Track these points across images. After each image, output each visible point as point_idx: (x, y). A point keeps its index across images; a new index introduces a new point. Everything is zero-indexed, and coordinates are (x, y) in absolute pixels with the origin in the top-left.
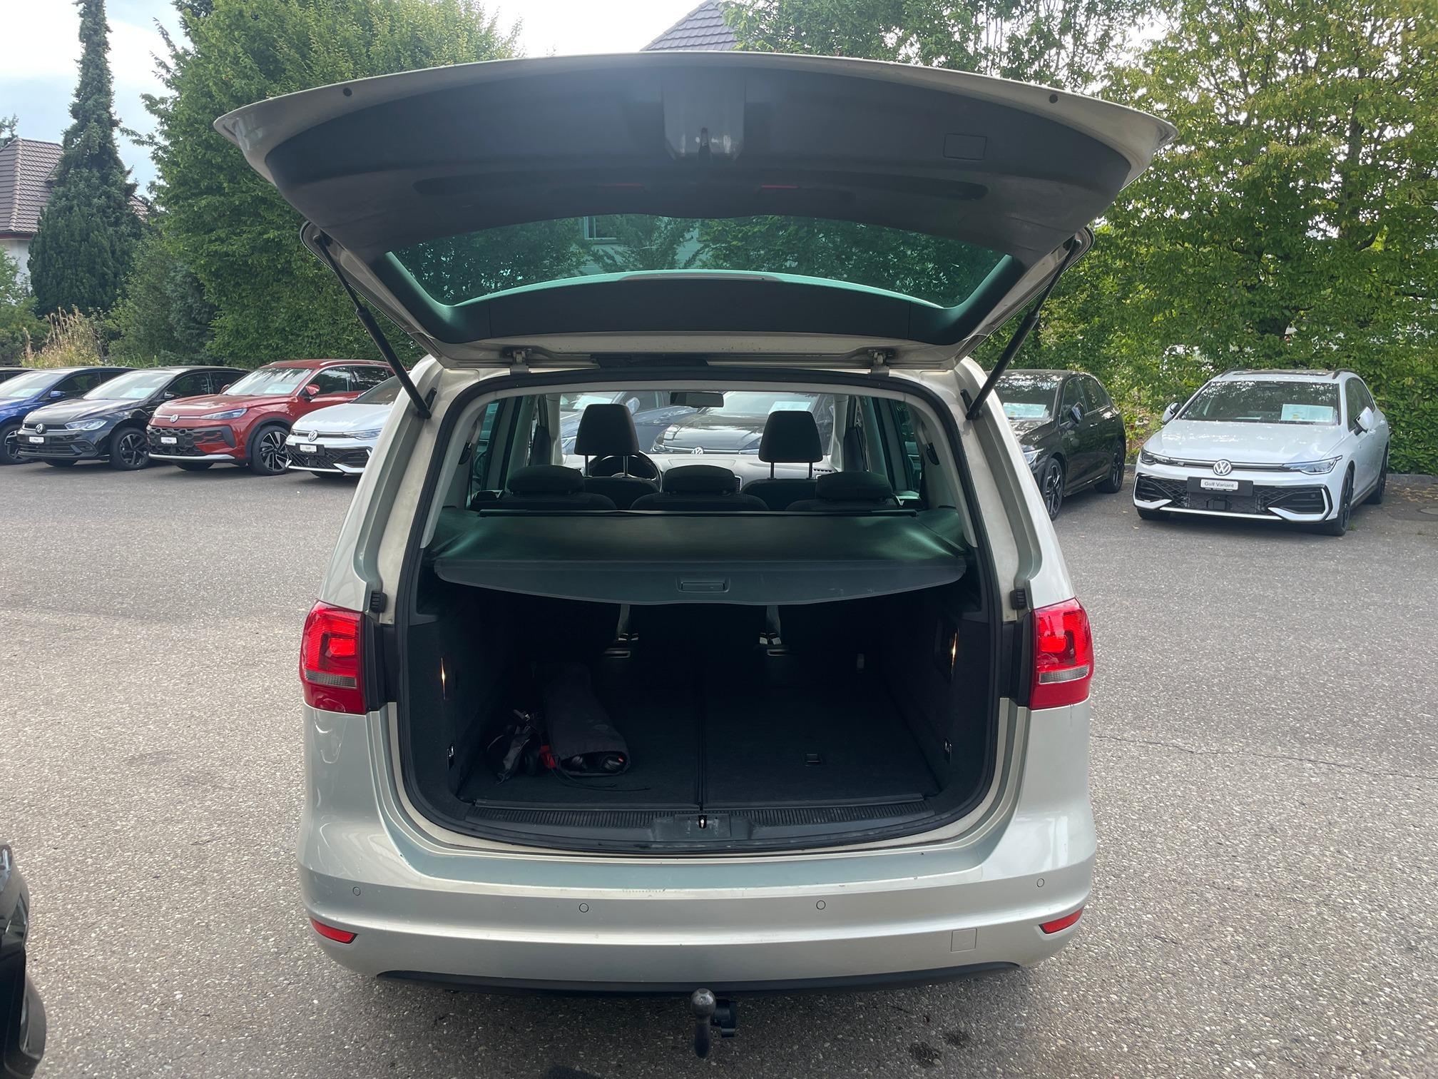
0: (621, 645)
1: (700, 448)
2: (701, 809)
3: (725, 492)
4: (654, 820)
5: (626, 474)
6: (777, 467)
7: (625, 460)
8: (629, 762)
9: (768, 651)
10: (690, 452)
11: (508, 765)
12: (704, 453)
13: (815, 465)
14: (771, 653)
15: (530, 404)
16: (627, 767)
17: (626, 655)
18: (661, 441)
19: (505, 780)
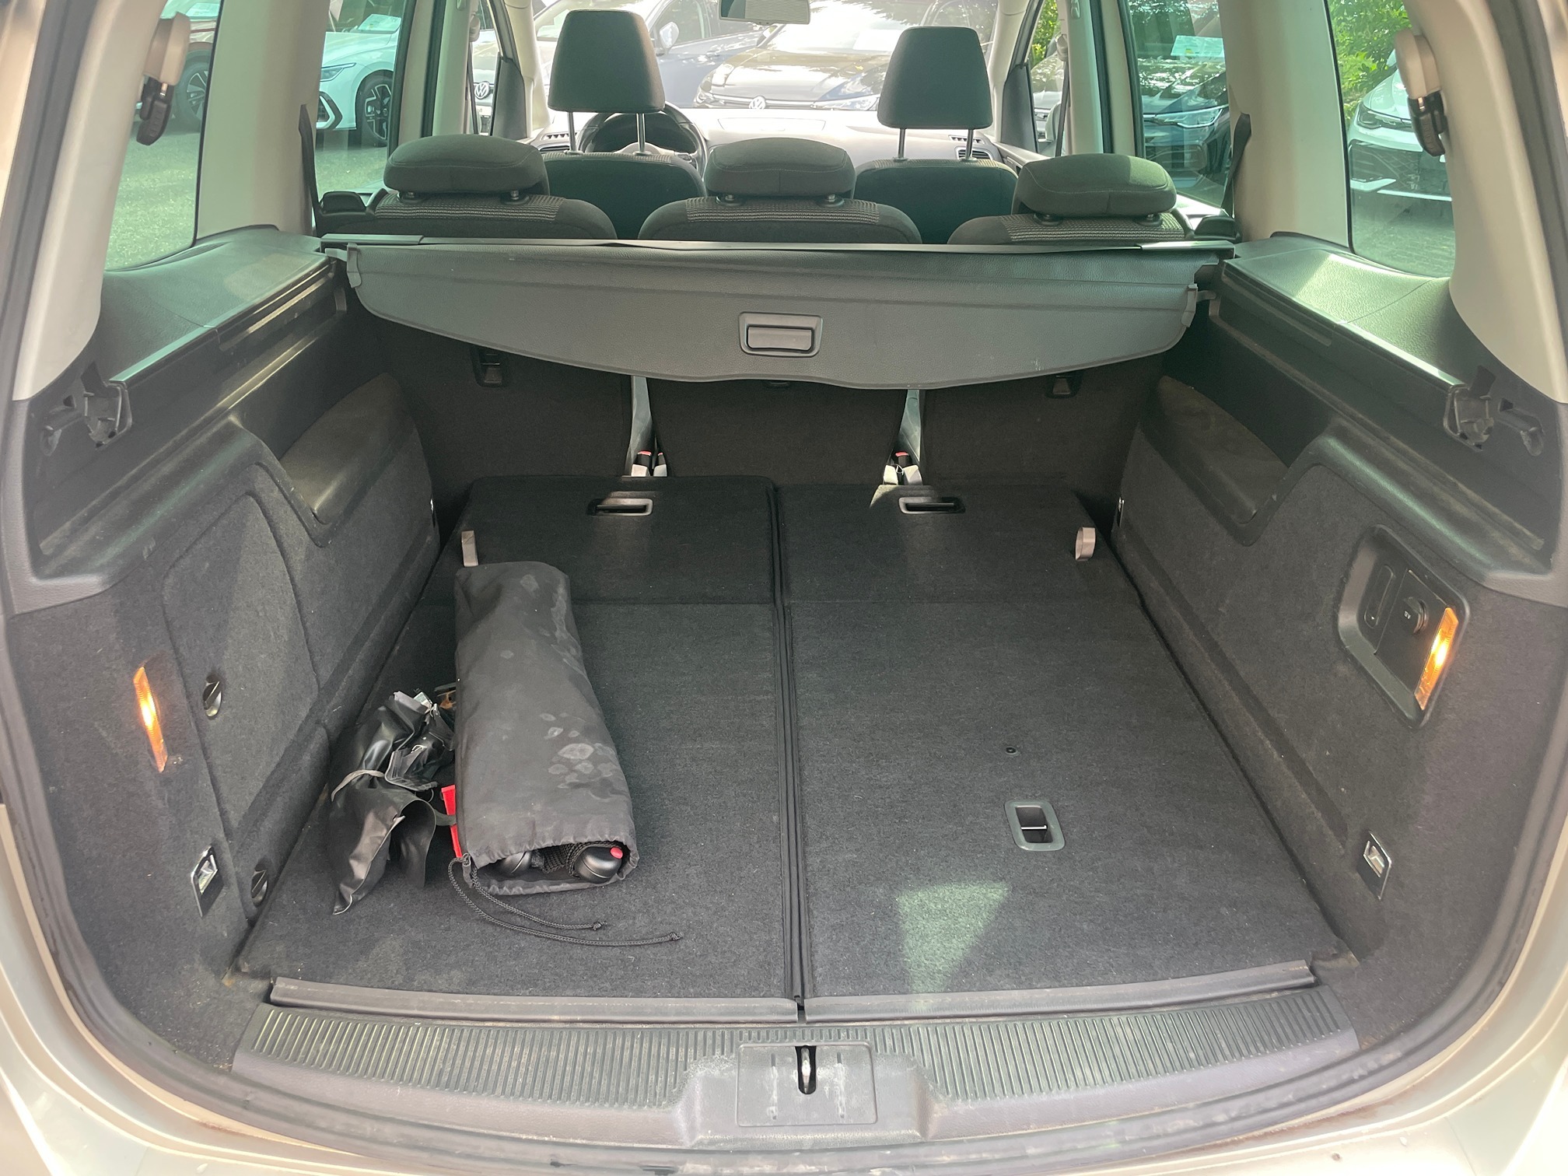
0: (638, 486)
1: (761, 99)
2: (801, 1008)
3: (832, 198)
4: (691, 1068)
5: (642, 147)
6: (910, 135)
7: (640, 119)
8: (635, 857)
9: (902, 501)
10: (745, 106)
11: (361, 871)
12: (767, 107)
13: (976, 133)
14: (909, 507)
15: (462, 9)
16: (630, 867)
17: (643, 509)
18: (707, 87)
19: (355, 903)
